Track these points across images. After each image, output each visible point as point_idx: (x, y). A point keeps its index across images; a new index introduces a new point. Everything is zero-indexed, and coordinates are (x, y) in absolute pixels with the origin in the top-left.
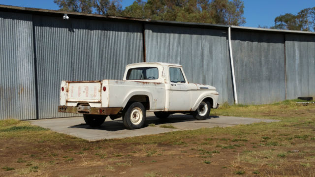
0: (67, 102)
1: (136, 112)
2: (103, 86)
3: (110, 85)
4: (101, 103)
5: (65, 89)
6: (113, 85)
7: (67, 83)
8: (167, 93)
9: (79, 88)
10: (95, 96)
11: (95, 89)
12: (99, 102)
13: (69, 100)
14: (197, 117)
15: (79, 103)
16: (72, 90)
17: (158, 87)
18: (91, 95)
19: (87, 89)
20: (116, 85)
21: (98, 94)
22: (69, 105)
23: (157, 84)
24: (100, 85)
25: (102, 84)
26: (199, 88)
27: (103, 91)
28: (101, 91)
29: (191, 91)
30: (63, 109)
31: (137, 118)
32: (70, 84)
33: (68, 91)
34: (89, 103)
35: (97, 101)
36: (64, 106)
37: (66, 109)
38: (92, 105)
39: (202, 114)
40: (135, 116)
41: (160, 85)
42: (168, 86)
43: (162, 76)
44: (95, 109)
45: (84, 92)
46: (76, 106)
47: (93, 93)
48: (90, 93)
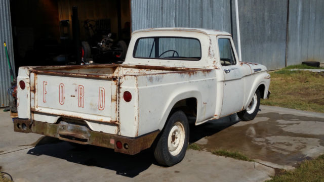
0: (33, 112)
1: (175, 132)
2: (122, 91)
3: (139, 88)
4: (118, 125)
5: (27, 85)
6: (145, 87)
7: (33, 75)
8: (219, 86)
9: (62, 86)
10: (101, 107)
11: (102, 93)
12: (113, 124)
13: (37, 109)
15: (62, 118)
16: (44, 89)
18: (91, 105)
19: (80, 90)
20: (150, 86)
21: (109, 105)
22: (37, 118)
23: (206, 73)
24: (115, 87)
25: (119, 86)
26: (253, 72)
27: (122, 100)
28: (116, 100)
29: (245, 78)
30: (22, 125)
31: (177, 141)
32: (38, 76)
33: (34, 90)
34: (88, 123)
35: (108, 120)
36: (27, 119)
37: (30, 127)
38: (94, 127)
39: (250, 112)
40: (174, 138)
42: (219, 74)
43: (209, 54)
44: (101, 135)
45: (74, 96)
46: (54, 124)
47: (96, 102)
48: (87, 100)
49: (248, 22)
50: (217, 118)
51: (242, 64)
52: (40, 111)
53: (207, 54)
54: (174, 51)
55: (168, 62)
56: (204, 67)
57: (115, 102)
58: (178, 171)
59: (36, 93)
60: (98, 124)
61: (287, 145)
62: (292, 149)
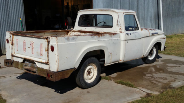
0: (13, 56)
1: (90, 69)
2: (50, 45)
3: (58, 44)
4: (49, 65)
5: (10, 41)
6: (63, 43)
7: (12, 35)
8: (122, 43)
9: (24, 42)
10: (41, 54)
11: (42, 46)
12: (47, 64)
13: (14, 55)
14: (146, 61)
15: (25, 60)
16: (17, 43)
17: (114, 38)
18: (37, 53)
19: (32, 44)
20: (67, 43)
21: (45, 53)
22: (15, 59)
23: (112, 35)
24: (47, 43)
25: (49, 42)
26: (151, 34)
27: (50, 50)
28: (47, 50)
29: (144, 38)
30: (9, 63)
31: (92, 75)
32: (15, 36)
33: (12, 44)
34: (36, 63)
35: (44, 61)
36: (10, 60)
37: (12, 64)
38: (38, 65)
39: (151, 58)
40: (89, 73)
41: (116, 36)
42: (123, 35)
43: (117, 24)
45: (30, 48)
46: (22, 63)
47: (39, 51)
48: (35, 50)
49: (169, 4)
50: (121, 62)
51: (142, 30)
52: (15, 55)
53: (116, 24)
54: (105, 22)
55: (96, 28)
56: (114, 32)
57: (47, 51)
58: (89, 91)
59: (14, 45)
60: (40, 64)
61: (164, 79)
62: (166, 82)
